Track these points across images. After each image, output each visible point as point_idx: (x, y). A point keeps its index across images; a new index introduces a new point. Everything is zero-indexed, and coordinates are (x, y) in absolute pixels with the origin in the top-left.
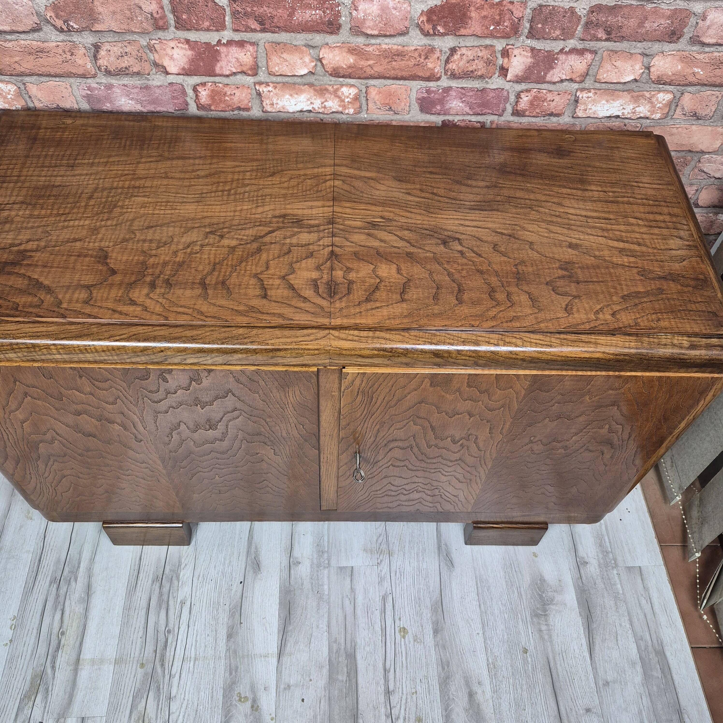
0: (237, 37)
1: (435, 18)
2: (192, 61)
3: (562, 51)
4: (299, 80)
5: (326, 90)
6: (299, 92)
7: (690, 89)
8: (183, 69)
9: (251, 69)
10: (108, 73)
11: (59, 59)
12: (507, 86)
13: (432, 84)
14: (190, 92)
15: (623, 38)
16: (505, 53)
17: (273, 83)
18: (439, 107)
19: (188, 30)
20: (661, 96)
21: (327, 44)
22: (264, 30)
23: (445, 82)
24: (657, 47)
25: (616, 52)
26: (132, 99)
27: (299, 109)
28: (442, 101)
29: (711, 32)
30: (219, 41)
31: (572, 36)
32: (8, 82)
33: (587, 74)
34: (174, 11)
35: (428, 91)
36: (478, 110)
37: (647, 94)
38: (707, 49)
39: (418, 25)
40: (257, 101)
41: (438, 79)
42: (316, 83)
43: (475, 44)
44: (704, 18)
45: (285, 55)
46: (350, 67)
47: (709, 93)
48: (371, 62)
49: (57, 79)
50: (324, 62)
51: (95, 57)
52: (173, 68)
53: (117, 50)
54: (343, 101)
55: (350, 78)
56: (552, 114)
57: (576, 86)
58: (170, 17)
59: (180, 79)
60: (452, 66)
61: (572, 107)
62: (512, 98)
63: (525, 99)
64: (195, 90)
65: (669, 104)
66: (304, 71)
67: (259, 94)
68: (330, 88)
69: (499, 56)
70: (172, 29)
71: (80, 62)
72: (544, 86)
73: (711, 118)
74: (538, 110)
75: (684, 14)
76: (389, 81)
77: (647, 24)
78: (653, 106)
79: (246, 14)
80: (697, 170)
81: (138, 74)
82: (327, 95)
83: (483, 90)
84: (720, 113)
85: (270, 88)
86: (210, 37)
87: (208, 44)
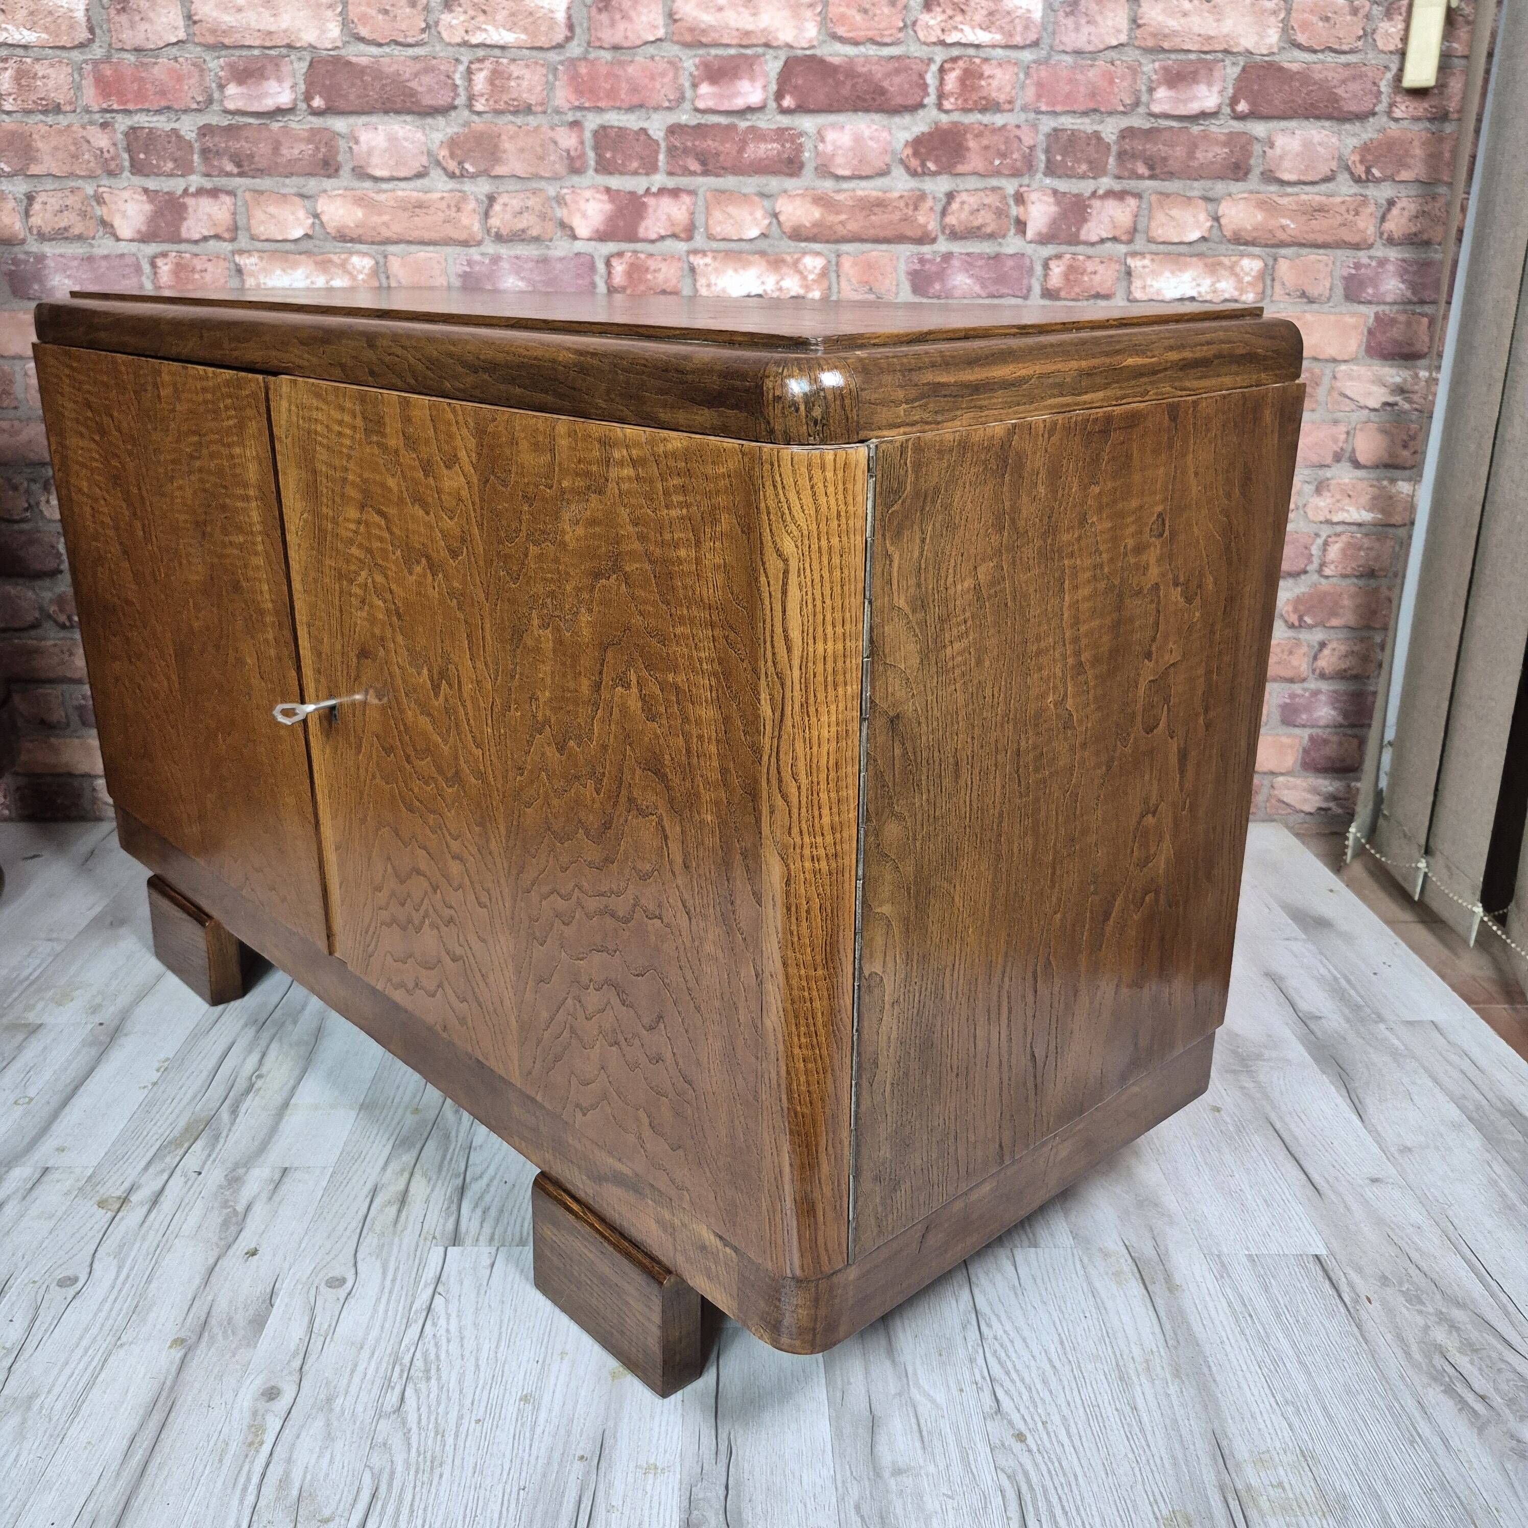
0: (671, 183)
1: (923, 150)
2: (611, 220)
3: (1094, 194)
4: (745, 246)
5: (783, 261)
6: (746, 265)
7: (1283, 251)
8: (597, 231)
9: (685, 230)
10: (499, 238)
11: (441, 217)
12: (1029, 249)
13: (926, 249)
14: (601, 266)
15: (1171, 175)
16: (1020, 199)
17: (713, 251)
18: (937, 286)
19: (611, 173)
20: (1246, 263)
21: (785, 191)
22: (706, 173)
23: (943, 246)
24: (1220, 187)
25: (1167, 195)
26: (522, 279)
27: (745, 292)
28: (941, 275)
29: (1286, 164)
30: (648, 190)
31: (1104, 173)
32: (365, 254)
33: (1135, 230)
34: (597, 147)
35: (922, 261)
36: (993, 289)
37: (1226, 261)
38: (1289, 190)
39: (902, 161)
40: (688, 281)
41: (934, 241)
42: (769, 250)
43: (979, 186)
44: (1272, 146)
45: (731, 209)
46: (815, 225)
47: (1312, 257)
48: (843, 217)
49: (430, 248)
50: (782, 218)
51: (487, 215)
52: (583, 229)
53: (516, 203)
54: (806, 279)
55: (815, 241)
56: (1098, 296)
57: (1122, 249)
58: (591, 155)
59: (590, 247)
60: (951, 220)
61: (1124, 283)
62: (1039, 269)
63: (1057, 269)
64: (608, 264)
65: (1262, 276)
66: (754, 233)
67: (693, 270)
68: (788, 258)
69: (1012, 203)
70: (591, 172)
71: (465, 221)
72: (1080, 249)
73: (1329, 299)
74: (1077, 290)
75: (1243, 140)
76: (868, 246)
77: (1199, 155)
78: (1240, 281)
79: (686, 151)
80: (1335, 394)
81: (537, 239)
82: (785, 270)
83: (997, 257)
84: (1339, 291)
85: (708, 260)
86: (638, 184)
87: (632, 194)
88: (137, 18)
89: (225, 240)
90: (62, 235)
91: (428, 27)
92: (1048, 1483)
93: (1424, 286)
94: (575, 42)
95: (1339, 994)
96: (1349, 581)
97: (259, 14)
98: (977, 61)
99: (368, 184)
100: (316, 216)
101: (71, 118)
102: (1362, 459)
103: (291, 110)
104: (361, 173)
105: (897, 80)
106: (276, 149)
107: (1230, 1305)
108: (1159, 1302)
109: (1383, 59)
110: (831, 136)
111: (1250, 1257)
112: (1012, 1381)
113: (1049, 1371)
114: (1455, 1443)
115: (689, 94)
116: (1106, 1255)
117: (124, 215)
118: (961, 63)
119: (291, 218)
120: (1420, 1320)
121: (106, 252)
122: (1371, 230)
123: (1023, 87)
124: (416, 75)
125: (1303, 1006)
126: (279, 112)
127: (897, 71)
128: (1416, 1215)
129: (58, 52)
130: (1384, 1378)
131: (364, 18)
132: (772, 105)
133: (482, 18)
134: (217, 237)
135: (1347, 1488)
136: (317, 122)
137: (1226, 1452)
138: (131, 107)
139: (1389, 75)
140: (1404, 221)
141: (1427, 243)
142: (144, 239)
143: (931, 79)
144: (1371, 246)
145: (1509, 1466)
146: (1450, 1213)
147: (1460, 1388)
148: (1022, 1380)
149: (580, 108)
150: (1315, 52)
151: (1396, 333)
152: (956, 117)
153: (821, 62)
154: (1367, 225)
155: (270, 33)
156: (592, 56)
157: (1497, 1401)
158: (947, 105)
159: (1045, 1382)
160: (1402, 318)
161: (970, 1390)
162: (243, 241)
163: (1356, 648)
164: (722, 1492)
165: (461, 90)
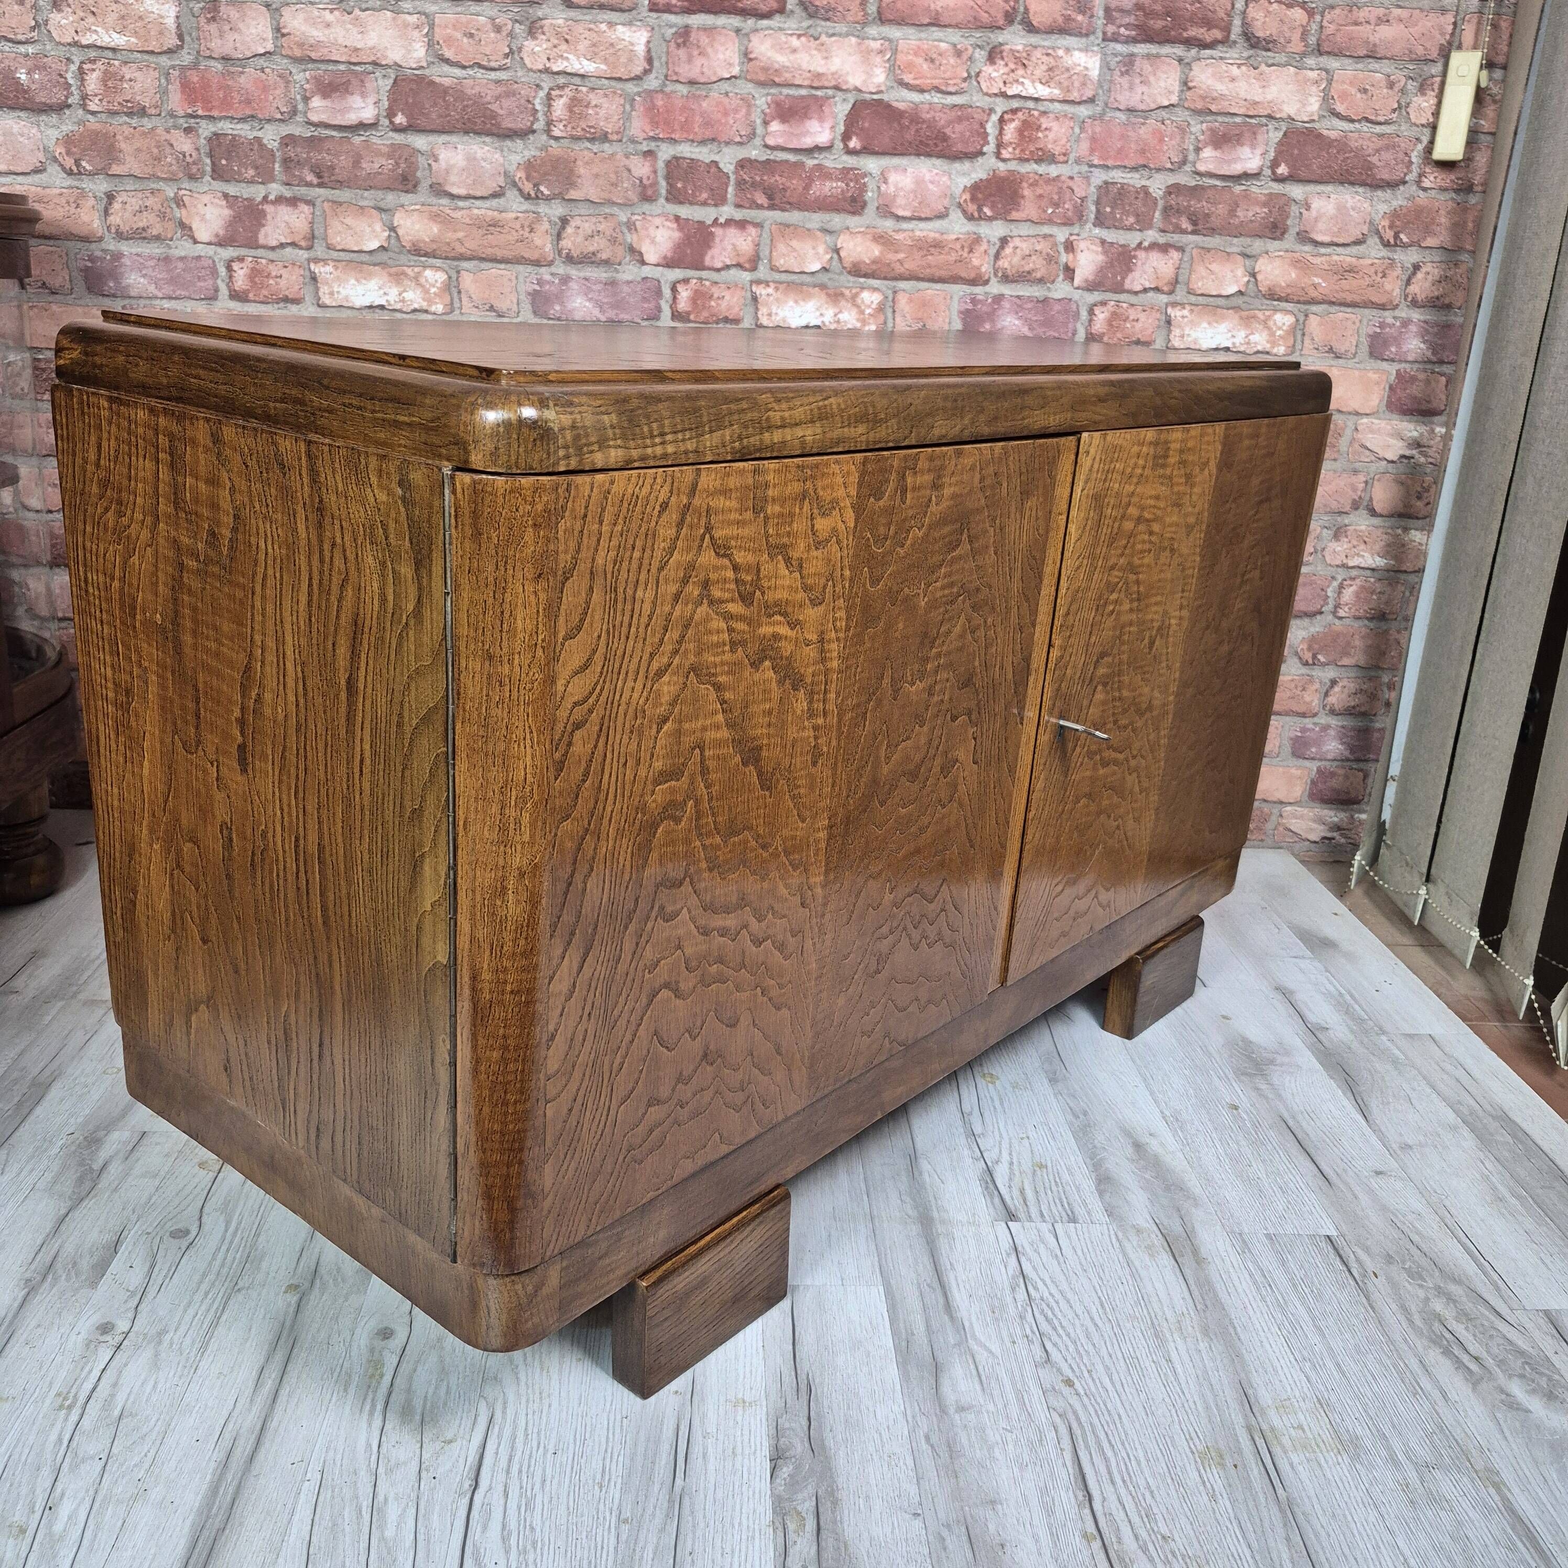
0: (738, 215)
1: (980, 196)
2: (679, 248)
3: (1139, 246)
4: (806, 279)
5: (842, 294)
6: (807, 297)
7: (1314, 308)
8: (665, 257)
9: (750, 261)
10: (570, 259)
11: (514, 236)
12: (1077, 295)
13: (978, 290)
14: (667, 292)
15: (1213, 231)
16: (1069, 247)
17: (774, 282)
18: (987, 326)
19: (681, 203)
20: (1278, 317)
21: (847, 228)
22: (772, 207)
23: (995, 288)
24: (1258, 245)
25: (1209, 250)
26: (590, 300)
27: (804, 323)
28: (991, 316)
29: (1321, 226)
30: (716, 219)
31: (1150, 226)
32: (439, 268)
33: (1177, 282)
34: (668, 177)
35: (974, 301)
36: (1040, 331)
38: (1323, 250)
39: (960, 205)
40: (751, 310)
41: (986, 282)
42: (829, 284)
43: (1031, 232)
44: (1308, 208)
45: (794, 243)
46: (874, 262)
47: (1341, 315)
48: (901, 256)
49: (503, 266)
50: (842, 254)
51: (559, 236)
52: (651, 256)
53: (588, 227)
54: (862, 312)
55: (874, 277)
56: (1138, 342)
57: (1164, 299)
58: (663, 184)
59: (657, 272)
60: (1003, 263)
61: (1164, 331)
62: (1084, 314)
63: (1101, 315)
64: (674, 289)
65: (1293, 330)
66: (816, 266)
67: (755, 299)
68: (847, 292)
69: (1061, 249)
70: (662, 201)
71: (538, 242)
72: (1123, 297)
73: (1355, 355)
74: (1119, 335)
75: (1282, 201)
76: (924, 285)
77: (1240, 213)
78: (1272, 334)
79: (754, 185)
80: (1356, 446)
81: (606, 262)
82: (843, 303)
83: (1045, 301)
84: (1364, 348)
85: (770, 290)
86: (706, 214)
87: (701, 223)
88: (227, 28)
89: (301, 248)
90: (140, 235)
91: (511, 52)
92: (1096, 1421)
93: (1443, 347)
94: (653, 76)
95: (1346, 1010)
96: (1360, 623)
97: (347, 30)
98: (1036, 113)
99: (445, 201)
100: (393, 229)
101: (155, 121)
102: (1378, 507)
103: (374, 125)
104: (438, 190)
105: (958, 128)
106: (357, 163)
107: (1251, 1275)
108: (1187, 1272)
109: (1414, 132)
110: (893, 178)
111: (1268, 1236)
112: (1059, 1336)
113: (1092, 1329)
114: (1452, 1395)
115: (760, 130)
116: (1139, 1231)
117: (203, 219)
118: (1020, 114)
119: (368, 230)
120: (1421, 1293)
121: (183, 254)
122: (1397, 292)
123: (1078, 140)
124: (497, 98)
125: (1311, 1018)
126: (361, 126)
127: (960, 119)
128: (1419, 1205)
129: (146, 57)
130: (1391, 1341)
131: (449, 40)
132: (839, 145)
133: (564, 46)
134: (293, 244)
135: (1359, 1431)
136: (399, 138)
137: (1252, 1400)
138: (215, 113)
139: (1420, 147)
140: (1427, 284)
141: (1449, 307)
142: (221, 243)
143: (991, 128)
144: (1396, 307)
145: (1499, 1415)
146: (1447, 1203)
147: (1457, 1351)
148: (1068, 1335)
149: (654, 139)
150: (1352, 121)
151: (1415, 390)
152: (1013, 166)
153: (888, 106)
154: (1393, 287)
155: (356, 50)
156: (668, 89)
157: (1490, 1362)
158: (1005, 154)
159: (1088, 1337)
160: (1422, 376)
161: (1021, 1342)
162: (319, 250)
163: (1365, 687)
164: (805, 1423)
165: (540, 115)
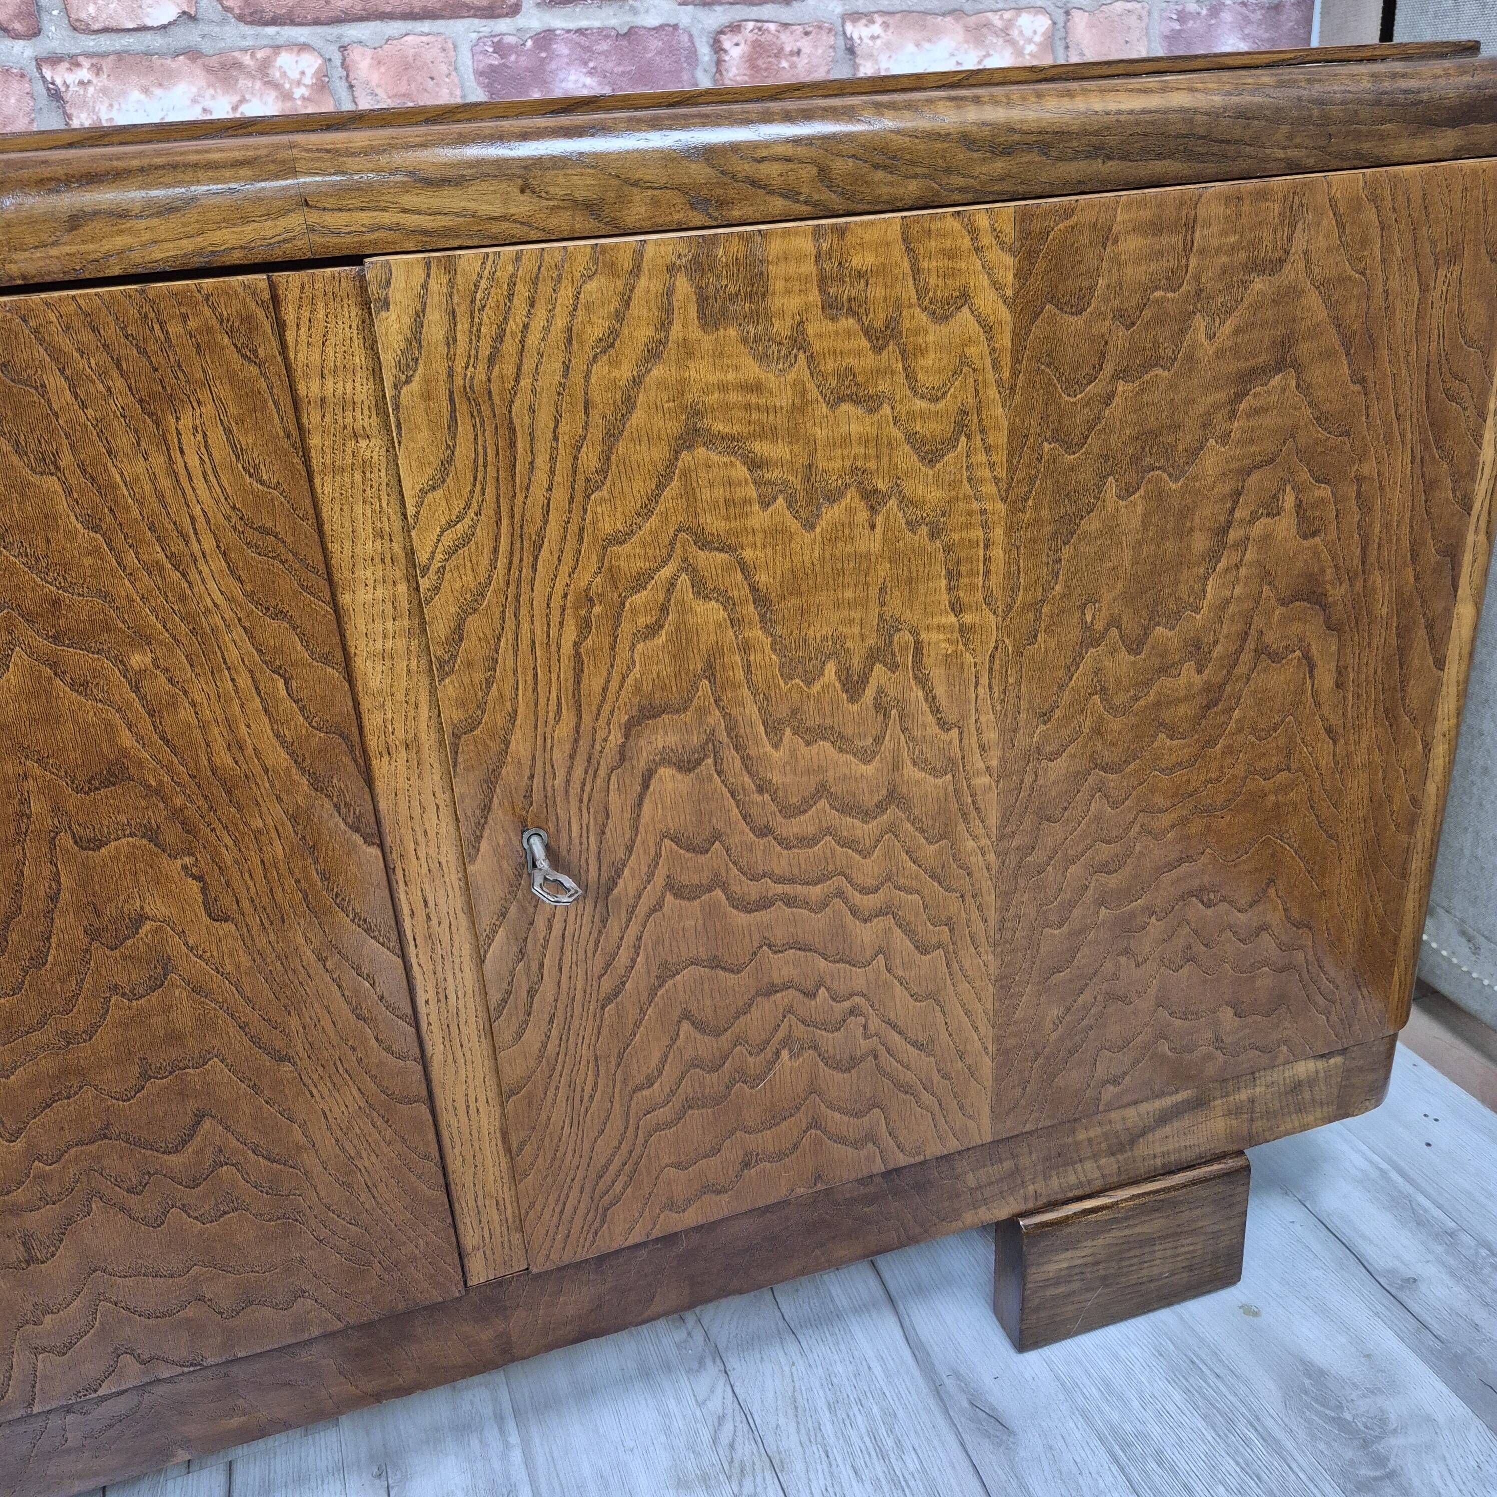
4: (156, 41)
5: (238, 65)
6: (165, 79)
9: (19, 16)
12: (684, 16)
13: (503, 25)
17: (88, 55)
20: (1025, 22)
23: (534, 18)
35: (500, 48)
37: (995, 19)
41: (516, 9)
42: (206, 47)
47: (1119, 6)
55: (293, 23)
57: (836, 7)
62: (705, 52)
63: (735, 52)
65: (1049, 42)
66: (167, 13)
67: (55, 93)
68: (247, 59)
72: (767, 11)
76: (395, 27)
85: (83, 74)
